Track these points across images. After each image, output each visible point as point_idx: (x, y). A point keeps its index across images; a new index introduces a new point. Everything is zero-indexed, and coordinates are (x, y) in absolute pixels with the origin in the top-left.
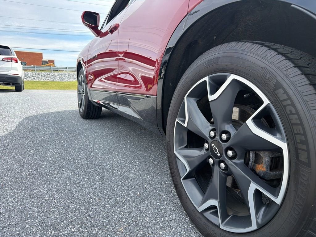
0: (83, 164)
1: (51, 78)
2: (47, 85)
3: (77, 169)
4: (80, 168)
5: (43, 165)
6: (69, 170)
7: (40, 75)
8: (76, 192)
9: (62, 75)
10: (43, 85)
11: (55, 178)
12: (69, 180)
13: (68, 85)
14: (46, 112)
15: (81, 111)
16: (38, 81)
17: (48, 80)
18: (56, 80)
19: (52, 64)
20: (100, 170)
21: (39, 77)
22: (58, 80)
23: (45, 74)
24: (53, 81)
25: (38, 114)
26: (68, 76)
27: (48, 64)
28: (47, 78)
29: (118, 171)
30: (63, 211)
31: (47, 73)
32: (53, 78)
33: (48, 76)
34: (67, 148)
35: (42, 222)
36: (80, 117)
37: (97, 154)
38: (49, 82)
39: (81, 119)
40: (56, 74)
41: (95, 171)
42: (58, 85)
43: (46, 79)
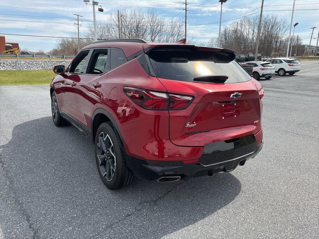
0: (60, 160)
1: (18, 68)
2: (14, 75)
3: (57, 163)
4: (58, 163)
5: (39, 162)
6: (53, 163)
7: (6, 64)
8: (58, 173)
9: (29, 63)
10: (10, 75)
11: (47, 167)
12: (54, 168)
13: (36, 75)
14: (28, 121)
15: (55, 120)
16: (4, 70)
17: (15, 69)
18: (23, 69)
19: (16, 49)
20: (69, 163)
21: (4, 66)
22: (25, 69)
23: (11, 63)
24: (20, 70)
25: (22, 123)
26: (35, 65)
27: (12, 49)
28: (13, 66)
29: (77, 163)
30: (53, 181)
31: (13, 62)
32: (20, 67)
33: (15, 64)
34: (50, 151)
35: (45, 185)
36: (54, 124)
37: (67, 154)
38: (16, 71)
39: (55, 127)
40: (23, 62)
41: (66, 163)
42: (26, 74)
43: (12, 68)
